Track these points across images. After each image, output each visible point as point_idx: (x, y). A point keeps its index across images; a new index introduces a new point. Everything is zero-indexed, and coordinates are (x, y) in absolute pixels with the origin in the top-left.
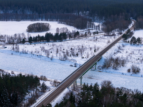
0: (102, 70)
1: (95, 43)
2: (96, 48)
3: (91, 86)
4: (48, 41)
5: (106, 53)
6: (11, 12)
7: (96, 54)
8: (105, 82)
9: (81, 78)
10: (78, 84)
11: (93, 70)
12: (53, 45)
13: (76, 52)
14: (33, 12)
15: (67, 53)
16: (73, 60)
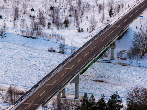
0: (128, 62)
3: (102, 101)
5: (138, 19)
7: (114, 20)
8: (136, 91)
9: (77, 82)
10: (70, 96)
11: (108, 62)
13: (63, 15)
15: (42, 19)
16: (57, 36)
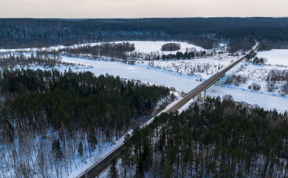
0: (224, 86)
1: (219, 62)
2: (220, 66)
3: (214, 98)
4: (179, 59)
5: (229, 71)
6: (148, 33)
7: (220, 71)
8: (226, 96)
9: (205, 91)
10: (203, 96)
11: (217, 85)
12: (182, 62)
13: (202, 68)
14: (167, 34)
15: (194, 69)
16: (199, 75)
